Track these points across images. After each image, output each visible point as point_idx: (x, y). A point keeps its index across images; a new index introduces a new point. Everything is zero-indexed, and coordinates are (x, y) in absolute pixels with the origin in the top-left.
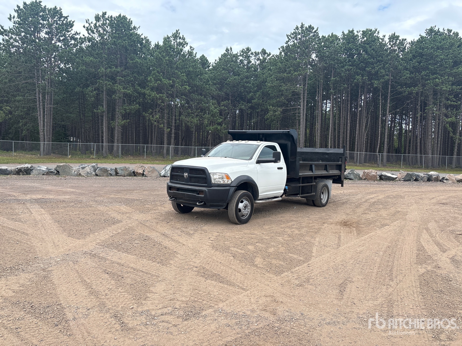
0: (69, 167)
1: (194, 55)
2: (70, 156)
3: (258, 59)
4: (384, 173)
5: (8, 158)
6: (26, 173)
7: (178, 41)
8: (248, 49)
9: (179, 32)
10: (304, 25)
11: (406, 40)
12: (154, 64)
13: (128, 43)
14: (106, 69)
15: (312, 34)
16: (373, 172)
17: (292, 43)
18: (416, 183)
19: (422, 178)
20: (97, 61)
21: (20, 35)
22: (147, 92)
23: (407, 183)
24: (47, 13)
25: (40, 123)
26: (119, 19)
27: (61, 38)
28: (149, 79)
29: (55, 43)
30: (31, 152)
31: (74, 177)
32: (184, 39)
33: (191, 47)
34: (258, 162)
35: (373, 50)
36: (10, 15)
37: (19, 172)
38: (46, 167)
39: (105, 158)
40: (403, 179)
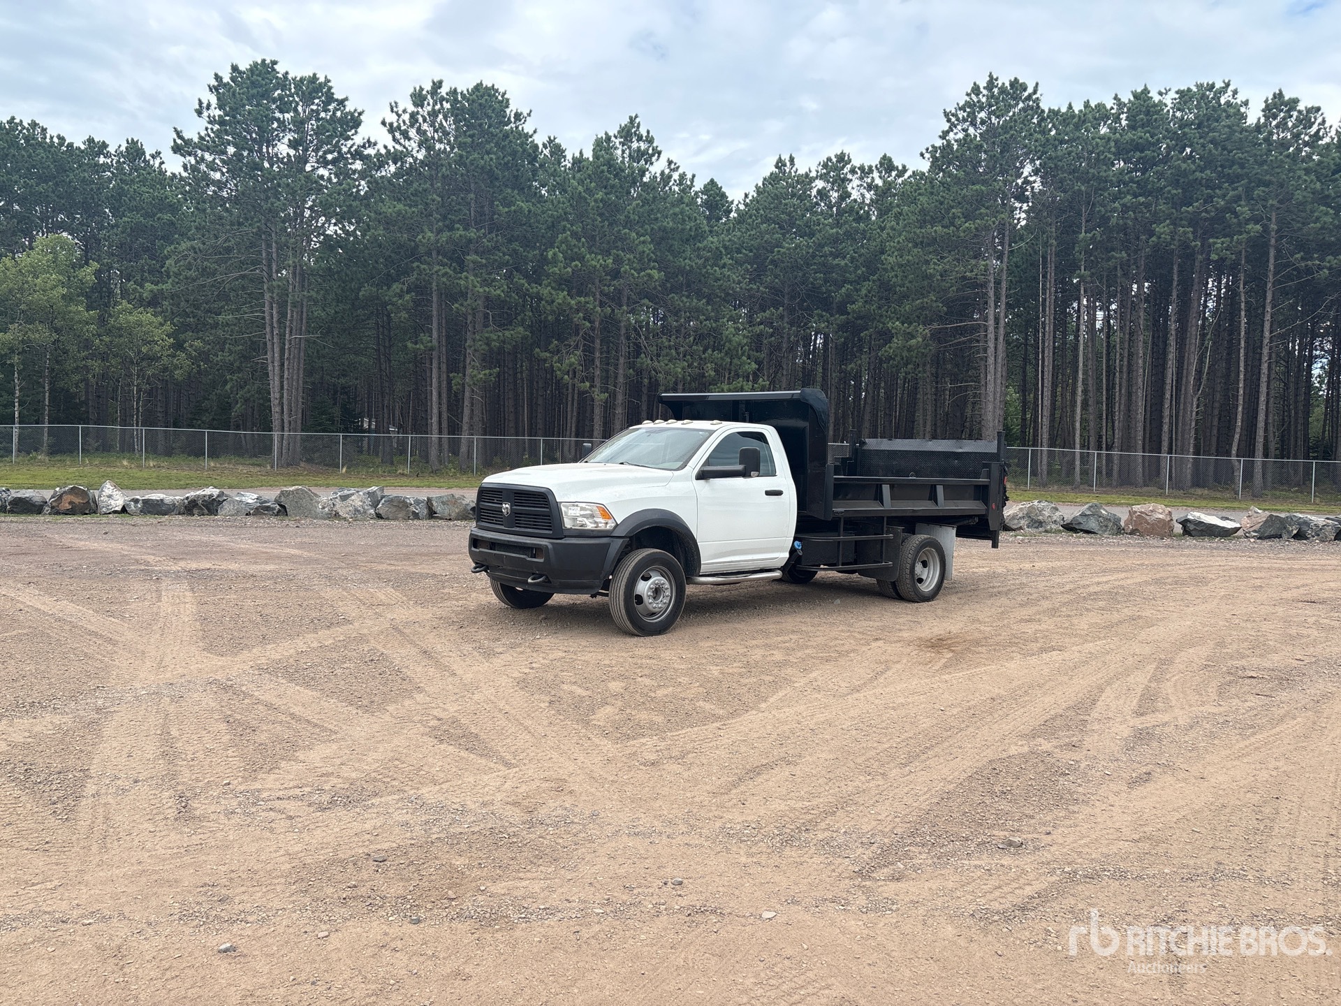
0: (309, 496)
1: (689, 183)
2: (344, 470)
3: (870, 187)
4: (1195, 515)
5: (192, 473)
6: (209, 510)
7: (635, 145)
8: (842, 159)
9: (637, 120)
10: (996, 79)
11: (1318, 109)
12: (565, 214)
13: (498, 158)
14: (438, 234)
15: (1021, 105)
16: (1157, 510)
17: (961, 136)
18: (1296, 544)
19: (1319, 531)
20: (413, 212)
21: (225, 153)
22: (545, 292)
23: (1267, 544)
24: (293, 90)
25: (271, 382)
26: (474, 96)
27: (330, 157)
28: (550, 254)
29: (314, 169)
30: (254, 460)
31: (320, 522)
32: (650, 140)
33: (670, 162)
34: (703, 476)
35: (1211, 142)
36: (200, 100)
37: (190, 508)
38: (256, 496)
39: (435, 472)
40: (1255, 531)
